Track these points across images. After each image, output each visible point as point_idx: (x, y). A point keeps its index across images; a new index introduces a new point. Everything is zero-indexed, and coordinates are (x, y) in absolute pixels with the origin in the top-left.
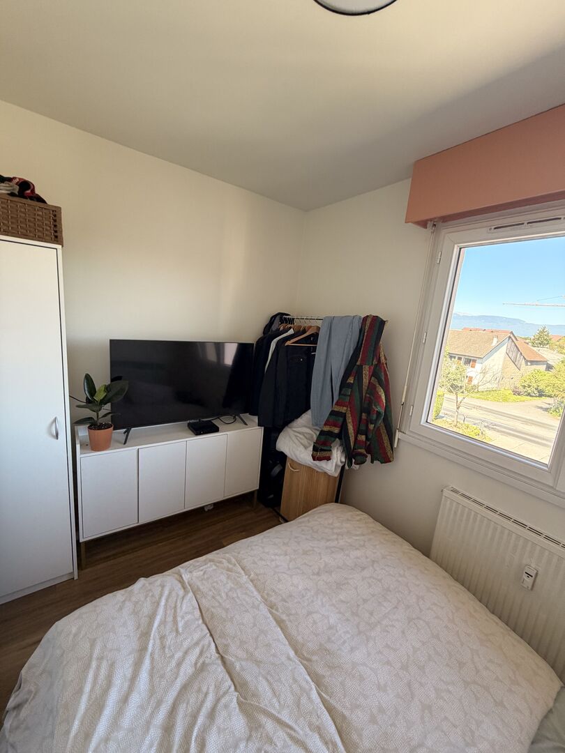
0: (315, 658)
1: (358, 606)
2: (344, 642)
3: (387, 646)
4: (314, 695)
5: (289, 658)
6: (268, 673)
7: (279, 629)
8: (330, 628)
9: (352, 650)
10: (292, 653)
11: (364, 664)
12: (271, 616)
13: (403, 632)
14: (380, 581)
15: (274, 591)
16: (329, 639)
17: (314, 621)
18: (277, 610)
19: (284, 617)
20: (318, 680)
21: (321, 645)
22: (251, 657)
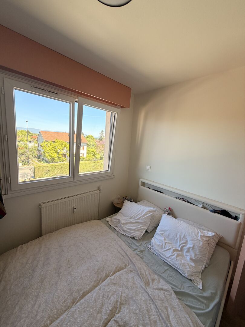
0: (100, 277)
1: (80, 257)
2: (94, 264)
3: (96, 250)
4: (112, 277)
5: (100, 289)
6: (107, 298)
7: (86, 296)
8: (88, 269)
9: (97, 261)
10: (97, 288)
11: (102, 258)
12: (80, 302)
13: (91, 244)
14: (70, 246)
15: (64, 302)
16: (93, 270)
17: (85, 276)
18: (76, 298)
19: (81, 293)
20: (107, 276)
21: (95, 274)
22: (100, 311)
